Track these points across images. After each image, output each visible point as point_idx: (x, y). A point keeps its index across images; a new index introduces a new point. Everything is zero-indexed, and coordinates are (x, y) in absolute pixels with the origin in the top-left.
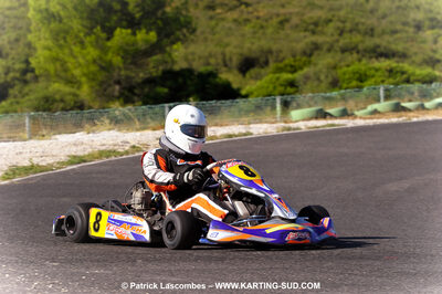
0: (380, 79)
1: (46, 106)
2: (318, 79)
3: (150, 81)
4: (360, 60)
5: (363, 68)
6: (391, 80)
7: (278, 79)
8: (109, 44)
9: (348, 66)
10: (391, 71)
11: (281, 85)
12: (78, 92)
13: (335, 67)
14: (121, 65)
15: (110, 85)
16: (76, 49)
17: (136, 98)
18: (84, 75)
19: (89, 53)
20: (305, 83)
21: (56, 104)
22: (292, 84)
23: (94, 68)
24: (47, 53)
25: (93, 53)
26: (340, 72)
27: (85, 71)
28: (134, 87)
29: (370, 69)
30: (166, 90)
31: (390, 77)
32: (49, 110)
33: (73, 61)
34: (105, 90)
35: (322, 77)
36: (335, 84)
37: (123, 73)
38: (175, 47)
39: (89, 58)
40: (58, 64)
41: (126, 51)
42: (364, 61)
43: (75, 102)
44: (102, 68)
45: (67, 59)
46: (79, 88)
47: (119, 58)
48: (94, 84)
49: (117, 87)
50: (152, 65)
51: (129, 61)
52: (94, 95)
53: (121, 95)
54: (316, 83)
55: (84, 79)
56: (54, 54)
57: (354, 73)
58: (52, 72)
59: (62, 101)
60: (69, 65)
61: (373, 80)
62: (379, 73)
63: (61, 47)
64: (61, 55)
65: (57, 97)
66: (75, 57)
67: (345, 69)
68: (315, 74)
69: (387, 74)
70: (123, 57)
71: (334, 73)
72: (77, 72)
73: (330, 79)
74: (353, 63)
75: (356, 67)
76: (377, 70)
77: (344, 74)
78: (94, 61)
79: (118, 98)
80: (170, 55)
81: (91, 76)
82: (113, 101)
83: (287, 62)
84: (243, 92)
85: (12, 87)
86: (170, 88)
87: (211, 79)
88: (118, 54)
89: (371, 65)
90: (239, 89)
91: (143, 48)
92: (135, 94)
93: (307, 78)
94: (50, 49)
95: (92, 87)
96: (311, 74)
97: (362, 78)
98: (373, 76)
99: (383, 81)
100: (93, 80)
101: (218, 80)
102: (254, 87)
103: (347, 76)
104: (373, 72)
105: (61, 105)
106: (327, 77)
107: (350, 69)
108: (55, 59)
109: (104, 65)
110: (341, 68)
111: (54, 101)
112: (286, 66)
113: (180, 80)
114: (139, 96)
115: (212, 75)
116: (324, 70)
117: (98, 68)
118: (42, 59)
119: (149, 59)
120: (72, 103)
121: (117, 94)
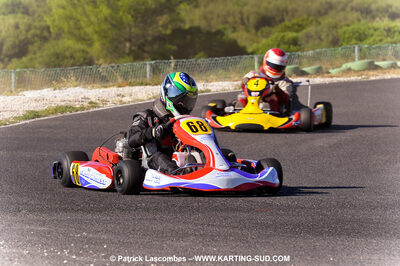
0: (378, 39)
1: (57, 62)
2: (320, 38)
3: (160, 39)
4: (359, 20)
5: (363, 28)
6: (389, 39)
7: (283, 37)
8: (120, 3)
9: (348, 25)
10: (389, 30)
11: (285, 43)
12: (89, 50)
13: (335, 27)
14: (132, 23)
15: (120, 42)
16: (89, 8)
17: (146, 55)
18: (96, 32)
19: (101, 11)
20: (307, 42)
21: (66, 61)
22: (295, 42)
23: (105, 26)
24: (61, 11)
25: (105, 11)
26: (340, 31)
27: (97, 29)
28: (143, 45)
29: (369, 29)
30: (174, 48)
31: (388, 36)
32: (60, 66)
33: (85, 19)
34: (117, 47)
35: (323, 37)
36: (335, 43)
37: (133, 30)
38: (182, 6)
39: (101, 16)
40: (71, 23)
41: (136, 10)
42: (363, 21)
43: (85, 59)
44: (114, 26)
45: (79, 17)
46: (90, 45)
47: (129, 16)
48: (104, 41)
49: (128, 44)
50: (161, 23)
51: (139, 19)
52: (105, 52)
53: (131, 51)
54: (317, 42)
55: (95, 37)
56: (68, 13)
57: (354, 33)
58: (66, 29)
59: (72, 57)
60: (82, 23)
61: (372, 39)
62: (378, 33)
63: (74, 6)
64: (74, 14)
65: (68, 54)
66: (87, 16)
67: (345, 28)
68: (316, 33)
69: (385, 33)
70: (132, 16)
71: (334, 32)
72: (89, 30)
73: (330, 38)
74: (353, 22)
75: (355, 26)
76: (375, 30)
77: (345, 33)
78: (106, 19)
79: (128, 55)
80: (179, 14)
81: (103, 34)
82: (123, 57)
83: (294, 21)
84: (250, 50)
85: (32, 43)
86: (178, 46)
87: (219, 37)
88: (129, 13)
89: (370, 25)
90: (244, 48)
91: (153, 6)
92: (144, 51)
93: (308, 37)
94: (63, 8)
95: (103, 44)
96: (313, 34)
97: (361, 37)
98: (372, 35)
99: (381, 41)
100: (105, 37)
101: (225, 37)
102: (260, 45)
103: (347, 36)
104: (372, 31)
105: (72, 61)
106: (328, 35)
107: (350, 28)
108: (69, 18)
109: (114, 23)
110: (341, 27)
111: (65, 57)
112: (294, 25)
113: (188, 37)
114: (148, 52)
115: (220, 33)
116: (325, 29)
117: (109, 26)
118: (57, 17)
119: (159, 18)
120: (82, 60)
121: (127, 51)
